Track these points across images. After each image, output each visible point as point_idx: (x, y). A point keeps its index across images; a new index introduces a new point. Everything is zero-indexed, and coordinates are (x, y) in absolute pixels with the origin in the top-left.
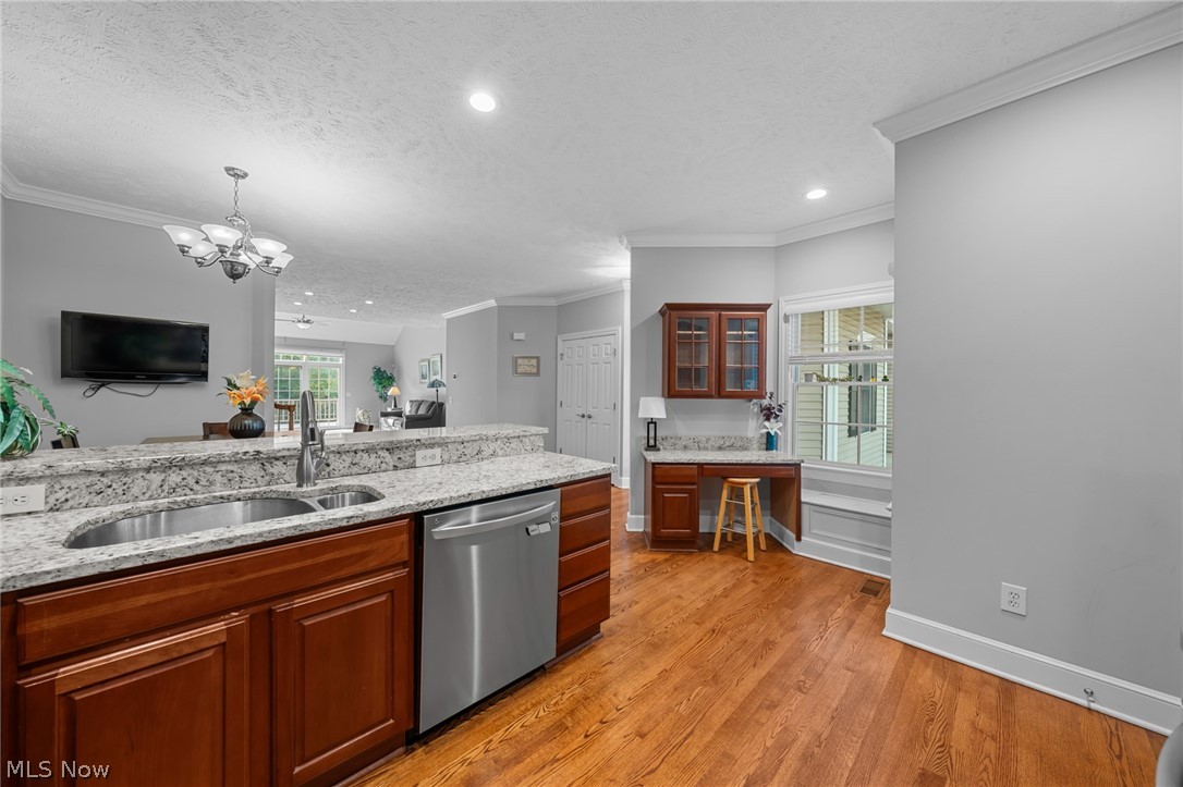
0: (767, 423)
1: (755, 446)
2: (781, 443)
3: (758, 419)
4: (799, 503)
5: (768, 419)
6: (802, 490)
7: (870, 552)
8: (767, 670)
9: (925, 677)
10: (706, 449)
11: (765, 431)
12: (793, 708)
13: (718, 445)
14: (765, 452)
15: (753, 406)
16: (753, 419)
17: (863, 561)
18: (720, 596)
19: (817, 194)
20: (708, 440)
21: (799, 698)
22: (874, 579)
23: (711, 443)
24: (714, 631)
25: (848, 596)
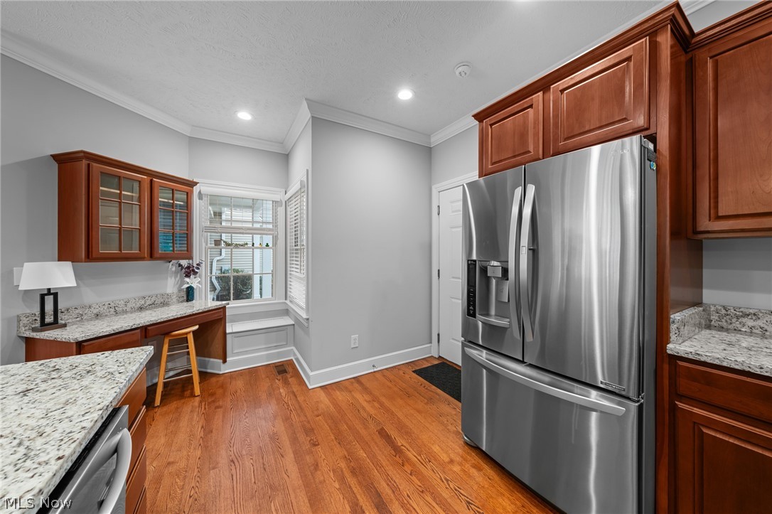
0: (187, 280)
1: (175, 300)
2: (196, 294)
3: (176, 277)
4: (225, 334)
5: (188, 275)
6: (227, 324)
7: (271, 350)
8: (291, 451)
9: (340, 396)
10: (125, 312)
11: (186, 286)
12: (324, 457)
13: (138, 305)
14: (185, 304)
15: (172, 266)
16: (171, 277)
17: (269, 357)
18: (206, 435)
19: (244, 116)
20: (126, 303)
21: (320, 449)
22: (277, 365)
23: (129, 305)
24: (232, 461)
25: (277, 381)
